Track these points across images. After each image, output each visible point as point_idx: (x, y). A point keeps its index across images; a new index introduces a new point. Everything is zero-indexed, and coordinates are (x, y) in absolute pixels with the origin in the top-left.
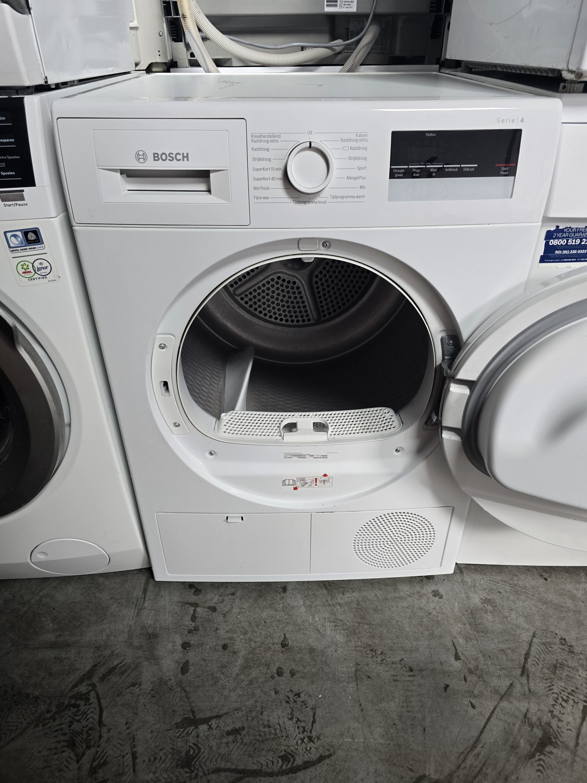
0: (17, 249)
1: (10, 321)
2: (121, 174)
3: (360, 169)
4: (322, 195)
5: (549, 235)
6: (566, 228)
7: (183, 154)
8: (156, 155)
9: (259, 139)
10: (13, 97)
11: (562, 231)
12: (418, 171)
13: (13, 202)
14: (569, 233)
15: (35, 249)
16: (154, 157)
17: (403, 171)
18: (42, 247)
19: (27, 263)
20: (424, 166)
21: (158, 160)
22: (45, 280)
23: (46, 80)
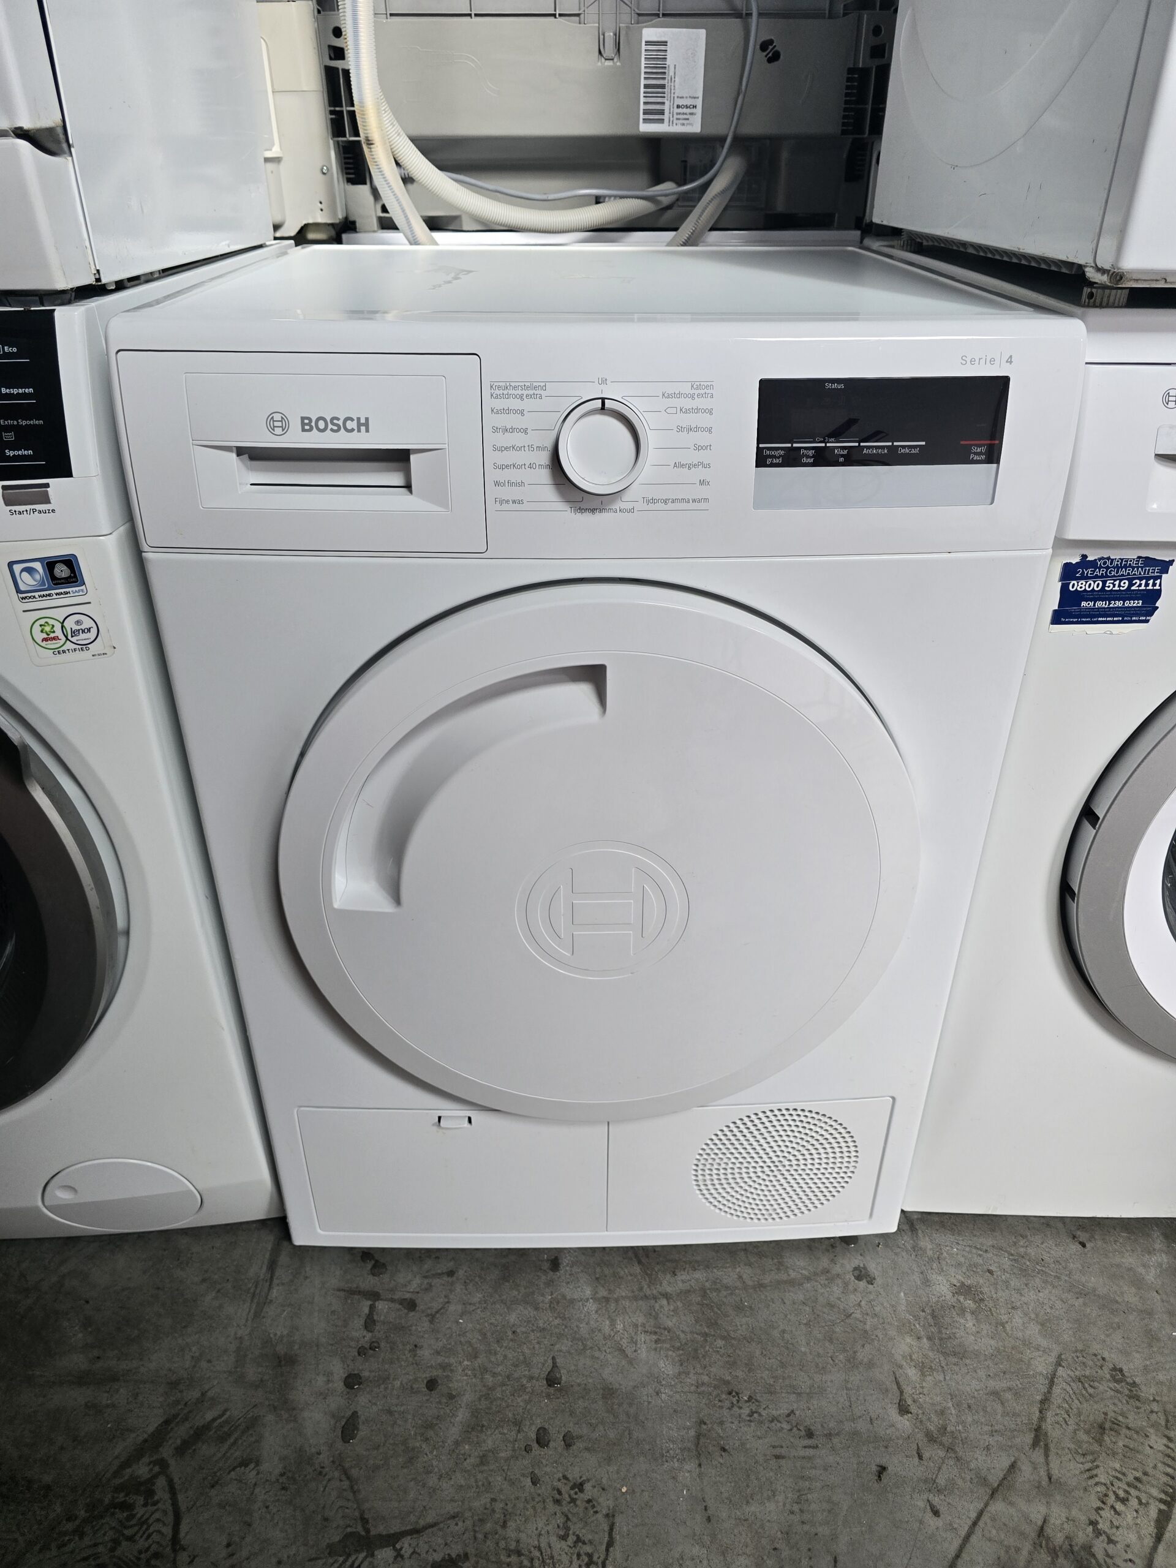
0: (33, 594)
1: (16, 733)
2: (238, 455)
3: (699, 448)
4: (627, 496)
5: (1069, 572)
6: (1100, 559)
7: (359, 419)
8: (306, 421)
9: (505, 392)
10: (32, 309)
11: (1093, 564)
12: (811, 452)
13: (28, 507)
14: (1107, 568)
15: (69, 595)
16: (303, 424)
17: (782, 453)
18: (82, 590)
19: (51, 622)
20: (823, 445)
21: (311, 430)
22: (86, 654)
23: (97, 277)
